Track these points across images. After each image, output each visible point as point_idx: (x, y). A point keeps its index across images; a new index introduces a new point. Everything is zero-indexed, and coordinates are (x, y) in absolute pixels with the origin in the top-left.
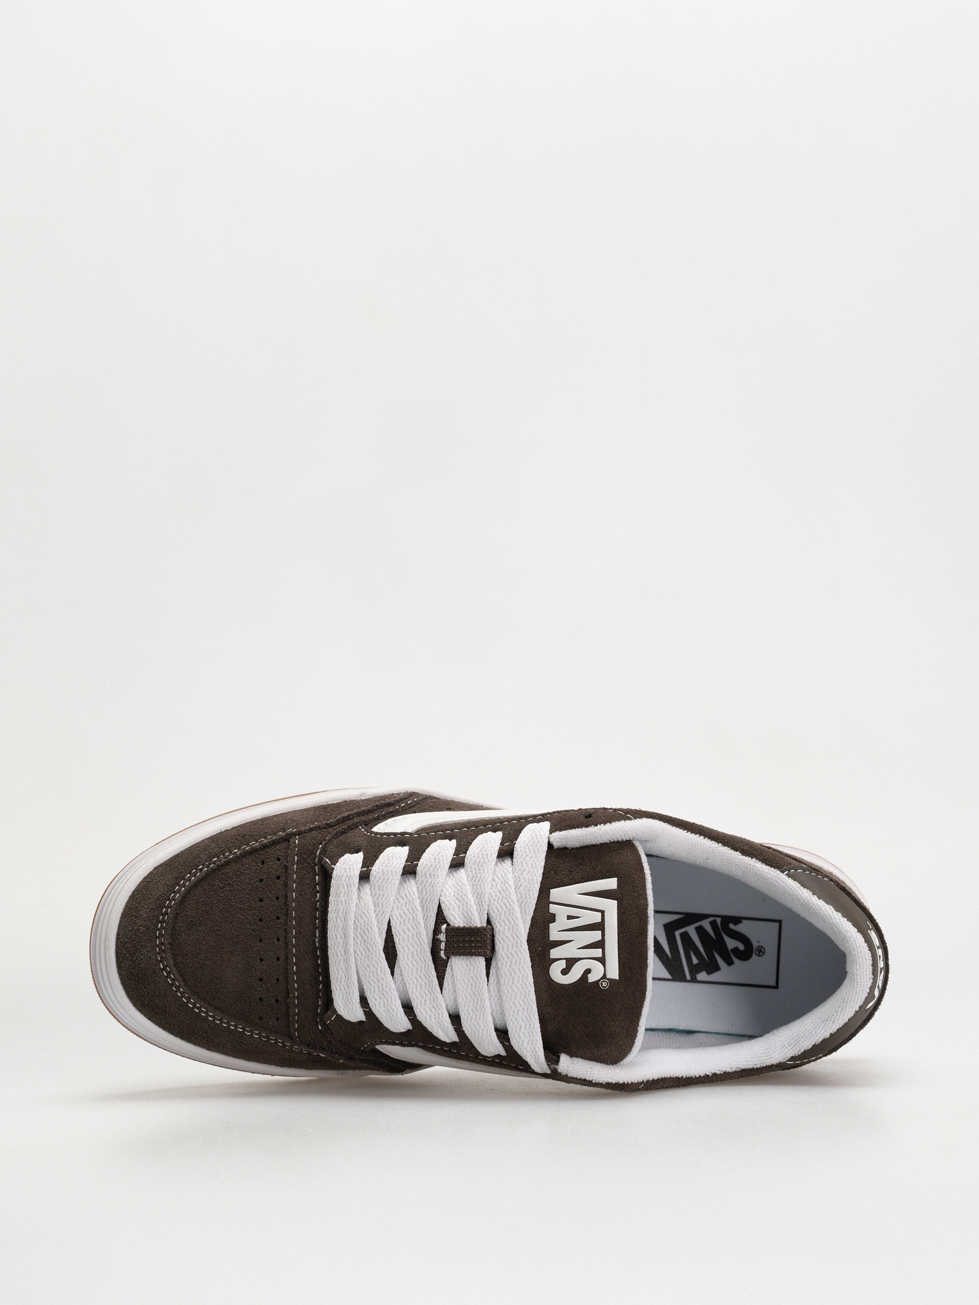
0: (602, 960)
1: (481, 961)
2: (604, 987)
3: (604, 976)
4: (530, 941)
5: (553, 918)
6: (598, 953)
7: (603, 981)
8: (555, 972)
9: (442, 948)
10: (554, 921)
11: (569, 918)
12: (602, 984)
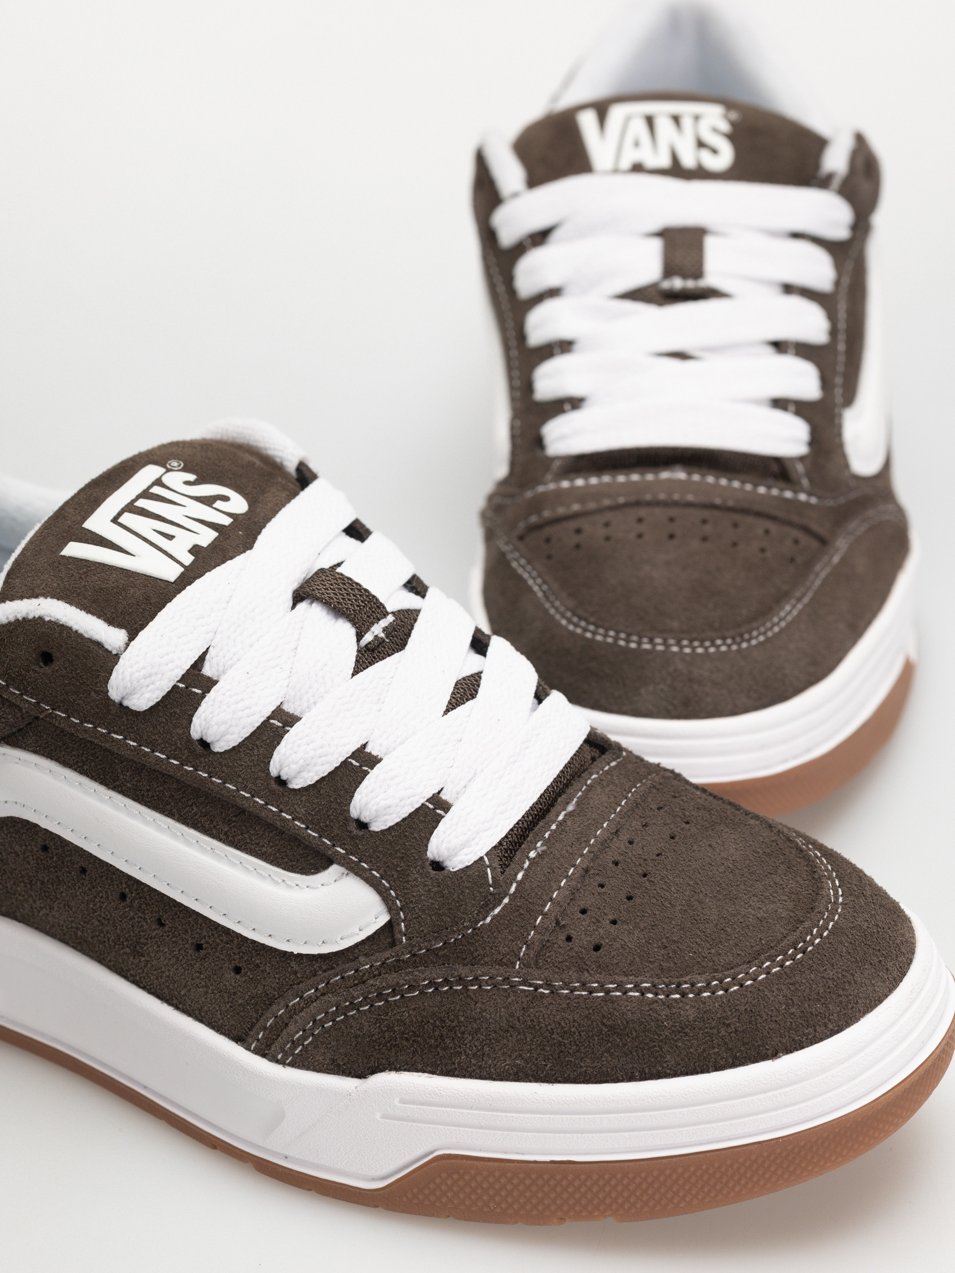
0: (158, 483)
2: (178, 463)
3: (168, 470)
5: (195, 550)
6: (157, 490)
7: (175, 468)
8: (238, 504)
9: (389, 625)
10: (196, 547)
11: (170, 537)
12: (179, 466)
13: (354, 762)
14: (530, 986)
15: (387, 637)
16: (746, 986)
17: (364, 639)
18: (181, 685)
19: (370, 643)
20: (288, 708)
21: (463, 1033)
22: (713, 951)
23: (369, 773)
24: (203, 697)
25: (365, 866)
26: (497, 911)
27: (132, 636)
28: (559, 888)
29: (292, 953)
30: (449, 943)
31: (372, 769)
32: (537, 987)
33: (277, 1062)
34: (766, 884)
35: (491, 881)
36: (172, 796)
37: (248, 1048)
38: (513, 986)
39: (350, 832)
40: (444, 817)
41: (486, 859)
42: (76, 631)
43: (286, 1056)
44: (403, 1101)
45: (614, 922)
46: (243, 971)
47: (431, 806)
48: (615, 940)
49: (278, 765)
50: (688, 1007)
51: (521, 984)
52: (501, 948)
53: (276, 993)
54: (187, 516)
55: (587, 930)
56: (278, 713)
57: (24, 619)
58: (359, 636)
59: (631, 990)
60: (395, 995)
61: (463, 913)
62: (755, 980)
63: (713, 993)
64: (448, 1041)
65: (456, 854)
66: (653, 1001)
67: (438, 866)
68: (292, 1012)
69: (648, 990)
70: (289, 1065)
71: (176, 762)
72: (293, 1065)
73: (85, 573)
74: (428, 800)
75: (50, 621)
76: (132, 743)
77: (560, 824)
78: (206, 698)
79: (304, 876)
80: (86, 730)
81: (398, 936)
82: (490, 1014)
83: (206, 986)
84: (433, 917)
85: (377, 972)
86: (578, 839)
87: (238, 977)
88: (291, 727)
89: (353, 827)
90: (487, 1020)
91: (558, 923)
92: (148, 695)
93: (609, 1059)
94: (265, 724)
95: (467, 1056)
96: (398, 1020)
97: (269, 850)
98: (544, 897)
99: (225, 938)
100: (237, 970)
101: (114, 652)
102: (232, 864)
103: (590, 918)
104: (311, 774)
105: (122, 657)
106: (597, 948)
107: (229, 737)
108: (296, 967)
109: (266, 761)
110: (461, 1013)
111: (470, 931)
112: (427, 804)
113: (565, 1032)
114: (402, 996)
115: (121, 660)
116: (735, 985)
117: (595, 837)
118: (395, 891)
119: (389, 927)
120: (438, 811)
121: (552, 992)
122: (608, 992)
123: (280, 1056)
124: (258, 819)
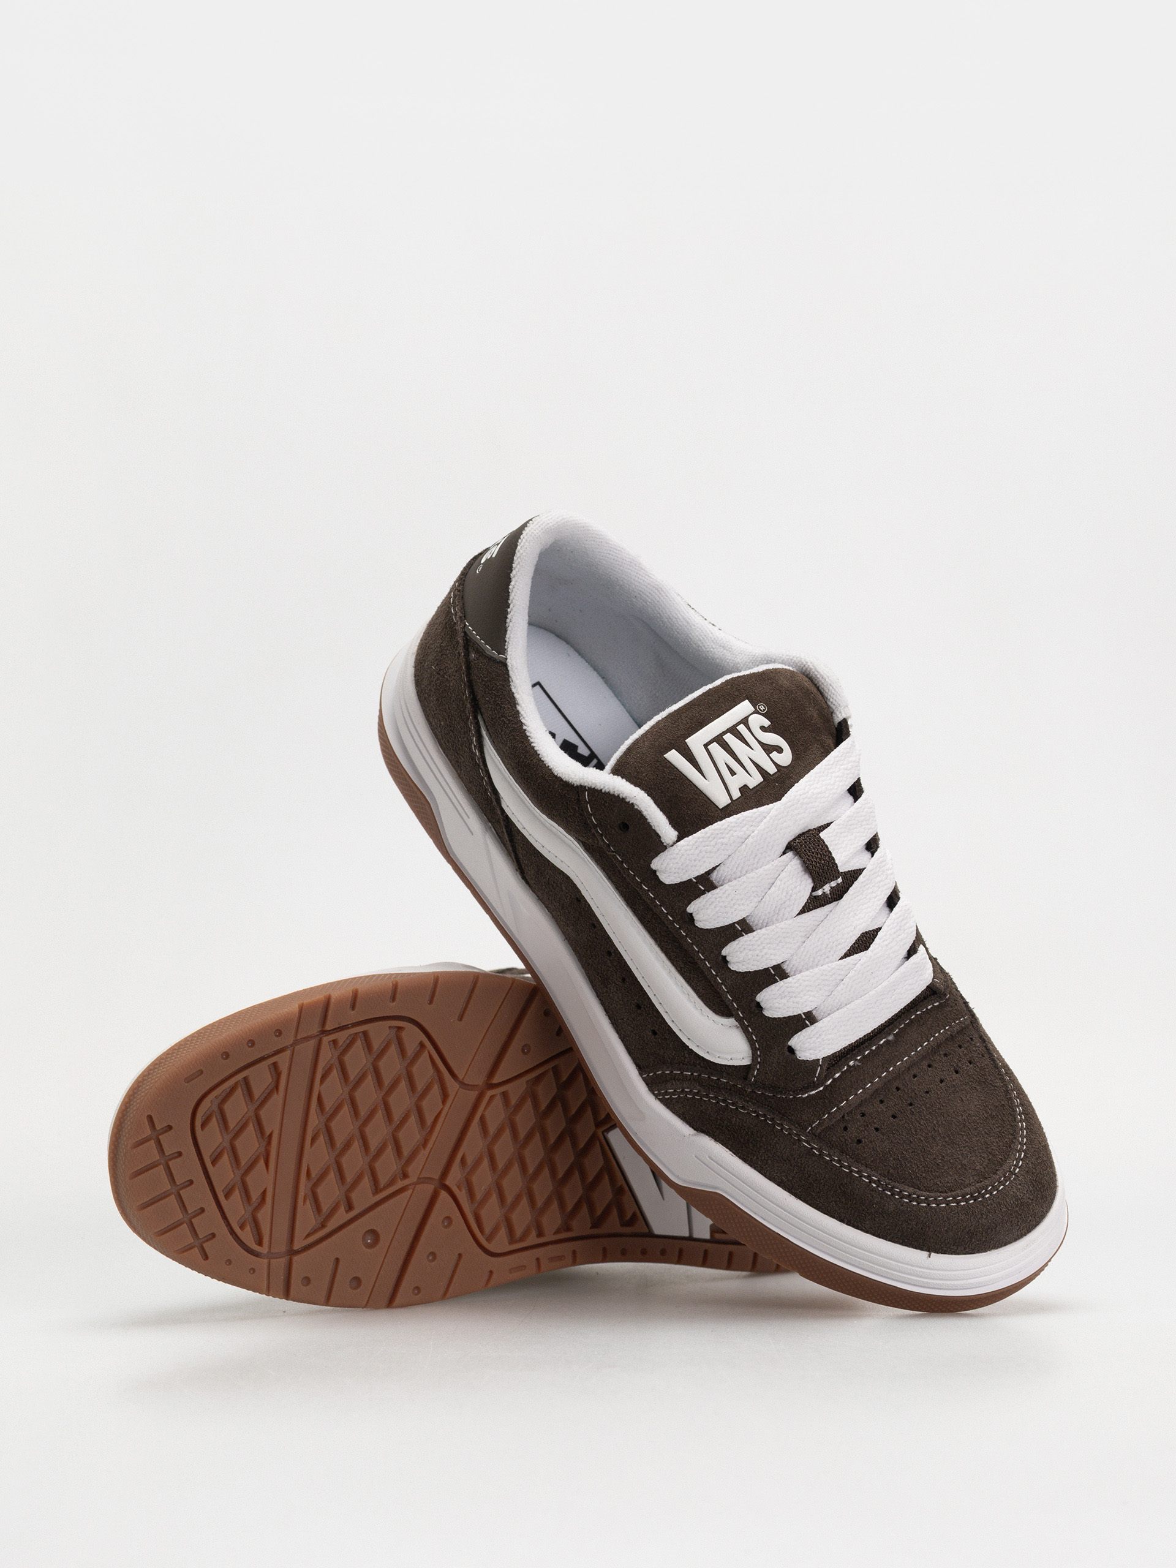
0: (745, 721)
1: (823, 835)
2: (765, 707)
3: (756, 712)
4: (778, 798)
5: (744, 789)
6: (741, 728)
7: (761, 710)
8: (785, 758)
9: (836, 884)
10: (745, 786)
11: (733, 773)
12: (764, 710)
13: (772, 971)
14: (810, 1145)
15: (830, 894)
16: (931, 1207)
17: (816, 892)
18: (694, 880)
19: (818, 896)
20: (750, 921)
21: (761, 1147)
22: (924, 1175)
23: (778, 981)
24: (703, 893)
25: (750, 1030)
26: (814, 1092)
27: (679, 839)
28: (856, 1094)
29: (688, 1047)
30: (777, 1097)
31: (781, 980)
32: (813, 1148)
33: (654, 1094)
34: (979, 1140)
35: (817, 1075)
36: (660, 932)
37: (641, 1074)
38: (800, 1140)
39: (751, 1008)
40: (808, 1026)
41: (821, 1060)
42: (649, 823)
43: (659, 1094)
44: (709, 1157)
45: (877, 1129)
46: (657, 1036)
47: (804, 1017)
48: (871, 1142)
49: (727, 952)
50: (892, 1203)
51: (805, 1141)
52: (804, 1116)
53: (669, 1060)
54: (750, 759)
55: (858, 1129)
56: (743, 922)
57: (623, 799)
58: (814, 889)
59: (865, 1177)
60: (733, 1106)
61: (793, 1085)
62: (938, 1205)
63: (910, 1201)
64: (751, 1145)
65: (804, 1051)
66: (873, 1189)
67: (791, 1050)
68: (674, 1078)
69: (875, 1182)
70: (659, 1099)
71: (671, 918)
72: (662, 1101)
73: (672, 779)
74: (804, 1013)
75: (636, 809)
76: (651, 895)
77: (880, 1047)
78: (705, 895)
79: (714, 1014)
80: (629, 875)
81: (750, 1076)
82: (780, 1147)
83: (633, 1028)
84: (775, 1078)
85: (729, 1088)
86: (883, 1064)
87: (653, 1037)
88: (746, 934)
89: (753, 1005)
90: (777, 1148)
91: (843, 1117)
92: (672, 878)
93: (834, 1205)
94: (732, 925)
95: (757, 1158)
96: (728, 1119)
97: (701, 990)
98: (844, 1097)
99: (655, 1014)
100: (654, 1033)
101: (665, 844)
102: (676, 984)
103: (864, 1121)
104: (744, 967)
105: (669, 849)
106: (859, 1141)
107: (707, 923)
108: (687, 1055)
109: (722, 946)
110: (765, 1137)
111: (791, 1097)
112: (802, 1015)
113: (816, 1180)
114: (737, 1108)
115: (666, 851)
116: (925, 1203)
117: (895, 1066)
118: (760, 1053)
119: (747, 1069)
120: (807, 1022)
121: (820, 1155)
122: (851, 1171)
123: (656, 1092)
124: (702, 972)
